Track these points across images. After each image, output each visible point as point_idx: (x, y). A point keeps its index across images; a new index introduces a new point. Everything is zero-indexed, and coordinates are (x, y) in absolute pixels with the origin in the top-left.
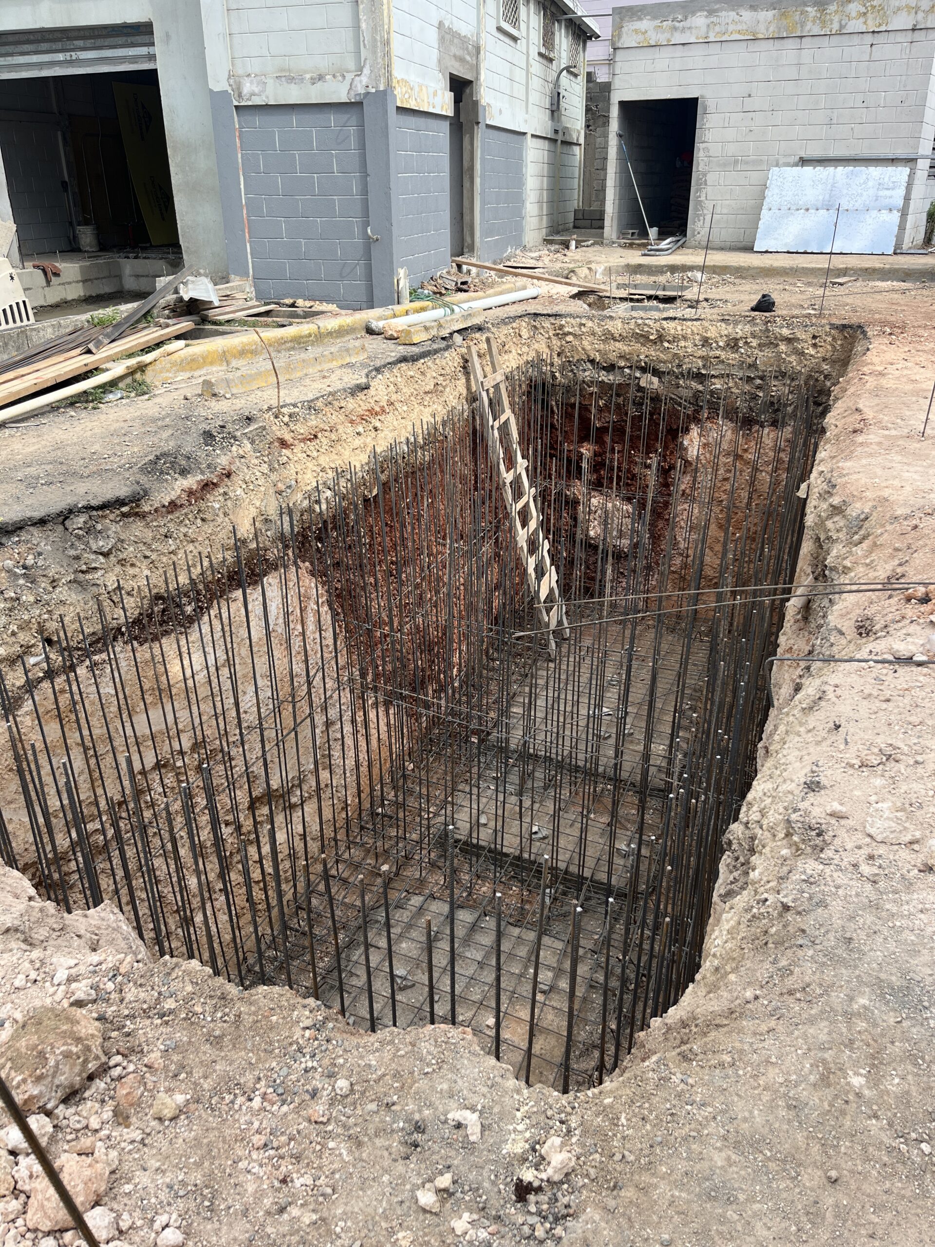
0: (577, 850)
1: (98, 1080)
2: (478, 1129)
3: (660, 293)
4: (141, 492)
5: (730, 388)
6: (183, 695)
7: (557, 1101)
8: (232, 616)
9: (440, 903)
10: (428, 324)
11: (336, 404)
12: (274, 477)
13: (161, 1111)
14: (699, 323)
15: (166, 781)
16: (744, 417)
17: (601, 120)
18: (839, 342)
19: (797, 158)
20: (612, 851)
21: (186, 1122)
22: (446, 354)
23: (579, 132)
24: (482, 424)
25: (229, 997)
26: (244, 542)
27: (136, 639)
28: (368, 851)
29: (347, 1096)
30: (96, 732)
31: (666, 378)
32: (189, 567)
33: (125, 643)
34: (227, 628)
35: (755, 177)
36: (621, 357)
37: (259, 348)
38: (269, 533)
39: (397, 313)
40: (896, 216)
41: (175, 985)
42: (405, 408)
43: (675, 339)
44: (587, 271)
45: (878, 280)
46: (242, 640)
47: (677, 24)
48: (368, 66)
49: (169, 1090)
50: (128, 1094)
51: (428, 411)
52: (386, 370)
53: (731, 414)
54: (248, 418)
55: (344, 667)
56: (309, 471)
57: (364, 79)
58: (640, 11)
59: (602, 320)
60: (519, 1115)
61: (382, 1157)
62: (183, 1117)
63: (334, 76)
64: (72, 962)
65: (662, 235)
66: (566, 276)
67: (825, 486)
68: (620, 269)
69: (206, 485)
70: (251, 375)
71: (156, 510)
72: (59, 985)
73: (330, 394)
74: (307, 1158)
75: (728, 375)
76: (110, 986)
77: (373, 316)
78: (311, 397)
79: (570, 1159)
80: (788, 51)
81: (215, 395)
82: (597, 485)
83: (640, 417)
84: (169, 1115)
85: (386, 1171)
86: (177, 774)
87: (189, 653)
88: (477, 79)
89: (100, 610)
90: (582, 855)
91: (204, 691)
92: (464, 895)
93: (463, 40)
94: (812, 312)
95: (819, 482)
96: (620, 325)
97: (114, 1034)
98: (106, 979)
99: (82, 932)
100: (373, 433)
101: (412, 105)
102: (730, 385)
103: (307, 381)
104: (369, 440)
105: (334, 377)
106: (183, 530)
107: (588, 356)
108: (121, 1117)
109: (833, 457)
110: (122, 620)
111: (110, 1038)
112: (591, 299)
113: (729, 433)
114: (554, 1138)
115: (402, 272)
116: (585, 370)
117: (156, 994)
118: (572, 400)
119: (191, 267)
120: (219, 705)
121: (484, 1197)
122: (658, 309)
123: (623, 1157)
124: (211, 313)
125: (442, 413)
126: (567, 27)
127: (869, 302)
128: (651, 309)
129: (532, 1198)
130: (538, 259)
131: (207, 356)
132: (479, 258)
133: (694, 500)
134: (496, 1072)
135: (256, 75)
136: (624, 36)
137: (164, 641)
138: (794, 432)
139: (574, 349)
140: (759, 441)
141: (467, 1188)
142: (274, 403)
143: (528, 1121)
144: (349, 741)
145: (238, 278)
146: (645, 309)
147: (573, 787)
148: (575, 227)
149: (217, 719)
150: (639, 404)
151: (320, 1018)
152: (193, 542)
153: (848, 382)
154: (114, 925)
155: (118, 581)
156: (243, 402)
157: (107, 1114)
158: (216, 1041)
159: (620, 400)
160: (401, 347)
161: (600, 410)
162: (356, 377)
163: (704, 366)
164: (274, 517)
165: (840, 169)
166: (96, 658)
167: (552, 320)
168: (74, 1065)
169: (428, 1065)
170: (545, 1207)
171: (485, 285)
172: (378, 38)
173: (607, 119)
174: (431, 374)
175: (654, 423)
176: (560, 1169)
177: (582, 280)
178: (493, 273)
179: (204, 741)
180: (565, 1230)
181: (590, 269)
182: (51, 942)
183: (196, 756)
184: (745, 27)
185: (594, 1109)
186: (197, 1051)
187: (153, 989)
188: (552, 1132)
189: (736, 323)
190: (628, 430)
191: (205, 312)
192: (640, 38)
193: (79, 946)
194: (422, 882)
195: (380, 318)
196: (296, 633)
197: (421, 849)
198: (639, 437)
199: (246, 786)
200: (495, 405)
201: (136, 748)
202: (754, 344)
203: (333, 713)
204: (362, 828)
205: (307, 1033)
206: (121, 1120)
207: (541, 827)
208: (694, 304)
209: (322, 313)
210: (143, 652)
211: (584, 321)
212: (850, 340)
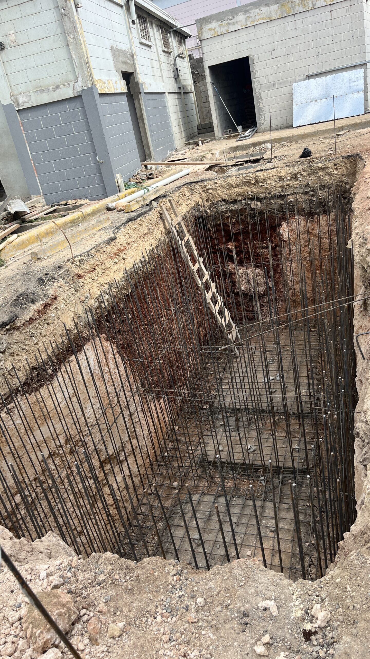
0: (273, 453)
1: (77, 624)
2: (276, 609)
3: (251, 158)
4: (14, 317)
5: (298, 199)
6: (56, 416)
7: (312, 586)
8: (72, 370)
9: (208, 496)
10: (138, 200)
11: (101, 250)
12: (78, 294)
13: (113, 633)
14: (275, 170)
15: (56, 462)
16: (308, 212)
17: (201, 78)
18: (349, 165)
19: (305, 76)
20: (292, 450)
21: (127, 636)
22: (151, 213)
23: (191, 86)
24: (176, 244)
25: (131, 567)
26: (70, 330)
27: (27, 392)
28: (165, 477)
29: (204, 606)
30: (16, 445)
31: (265, 201)
32: (46, 349)
33: (22, 395)
34: (71, 377)
35: (286, 90)
36: (239, 195)
37: (55, 230)
38: (82, 323)
39: (121, 197)
40: (362, 94)
41: (102, 567)
42: (136, 245)
43: (264, 181)
44: (211, 155)
45: (360, 128)
46: (80, 381)
47: (230, 21)
48: (80, 77)
49: (113, 622)
50: (94, 628)
51: (147, 244)
52: (122, 227)
53: (301, 212)
54: (59, 267)
55: (133, 384)
56: (95, 287)
57: (80, 83)
58: (210, 18)
59: (225, 179)
60: (294, 597)
61: (231, 633)
62: (124, 634)
63: (64, 85)
64: (47, 566)
65: (245, 129)
66: (201, 160)
67: (361, 240)
68: (227, 151)
69: (46, 306)
70: (55, 245)
71: (24, 324)
72: (43, 579)
73: (97, 246)
74: (193, 642)
75: (295, 193)
76: (69, 575)
77: (109, 201)
78: (88, 249)
79: (328, 614)
80: (289, 23)
81: (39, 259)
82: (240, 263)
83: (255, 224)
84: (118, 635)
85: (235, 640)
86: (61, 458)
87: (55, 394)
88: (135, 71)
89: (7, 381)
90: (277, 455)
91: (66, 411)
92: (220, 489)
93: (124, 53)
94: (331, 152)
95: (357, 238)
96: (235, 179)
97: (78, 599)
98: (66, 571)
99: (42, 550)
100: (123, 261)
101: (106, 91)
102: (298, 198)
103: (84, 242)
104: (121, 265)
105: (97, 237)
106: (39, 331)
107: (222, 198)
108: (93, 641)
109: (361, 225)
110: (18, 384)
111: (76, 601)
112: (217, 169)
113: (302, 222)
114: (316, 605)
115: (118, 176)
116: (222, 206)
117: (94, 574)
118: (219, 222)
119: (10, 195)
120: (75, 417)
121: (289, 643)
122: (252, 167)
123: (354, 607)
124: (26, 217)
125: (155, 243)
126: (174, 35)
127: (359, 141)
128: (249, 167)
129: (313, 637)
130: (184, 154)
131: (30, 240)
132: (155, 160)
133: (291, 260)
134: (276, 578)
135: (24, 93)
136: (204, 33)
137: (41, 390)
138: (336, 215)
139: (214, 196)
140: (319, 223)
141: (278, 640)
142: (70, 256)
143: (300, 599)
144: (143, 422)
145: (35, 196)
146: (245, 168)
147: (263, 421)
148: (199, 134)
149: (75, 425)
150: (253, 217)
151: (179, 568)
152: (45, 336)
153: (359, 184)
154: (56, 543)
155: (12, 364)
156: (54, 259)
157: (86, 641)
158: (130, 591)
159: (243, 217)
160: (127, 214)
161: (234, 224)
162: (109, 234)
163: (282, 191)
164: (83, 315)
165: (328, 77)
166: (9, 406)
167: (200, 184)
168: (64, 619)
169: (241, 581)
170: (321, 641)
171: (161, 173)
172: (83, 61)
173: (204, 77)
174: (145, 224)
175: (263, 225)
176: (324, 620)
177: (209, 161)
178: (163, 166)
179: (71, 437)
180: (334, 650)
181: (212, 154)
182: (29, 559)
183: (68, 446)
184: (264, 16)
185: (332, 586)
186: (122, 598)
187: (91, 571)
188: (314, 602)
189: (294, 166)
190: (250, 231)
191: (23, 217)
192: (212, 32)
193: (42, 557)
194: (196, 487)
195: (112, 202)
196: (105, 371)
197: (192, 470)
198: (257, 234)
199: (97, 456)
200: (181, 234)
201: (38, 448)
202: (305, 175)
203: (132, 408)
204: (159, 465)
205: (175, 578)
206: (94, 642)
207: (252, 445)
208: (270, 161)
209: (83, 205)
210: (32, 398)
211: (216, 181)
212: (354, 162)
